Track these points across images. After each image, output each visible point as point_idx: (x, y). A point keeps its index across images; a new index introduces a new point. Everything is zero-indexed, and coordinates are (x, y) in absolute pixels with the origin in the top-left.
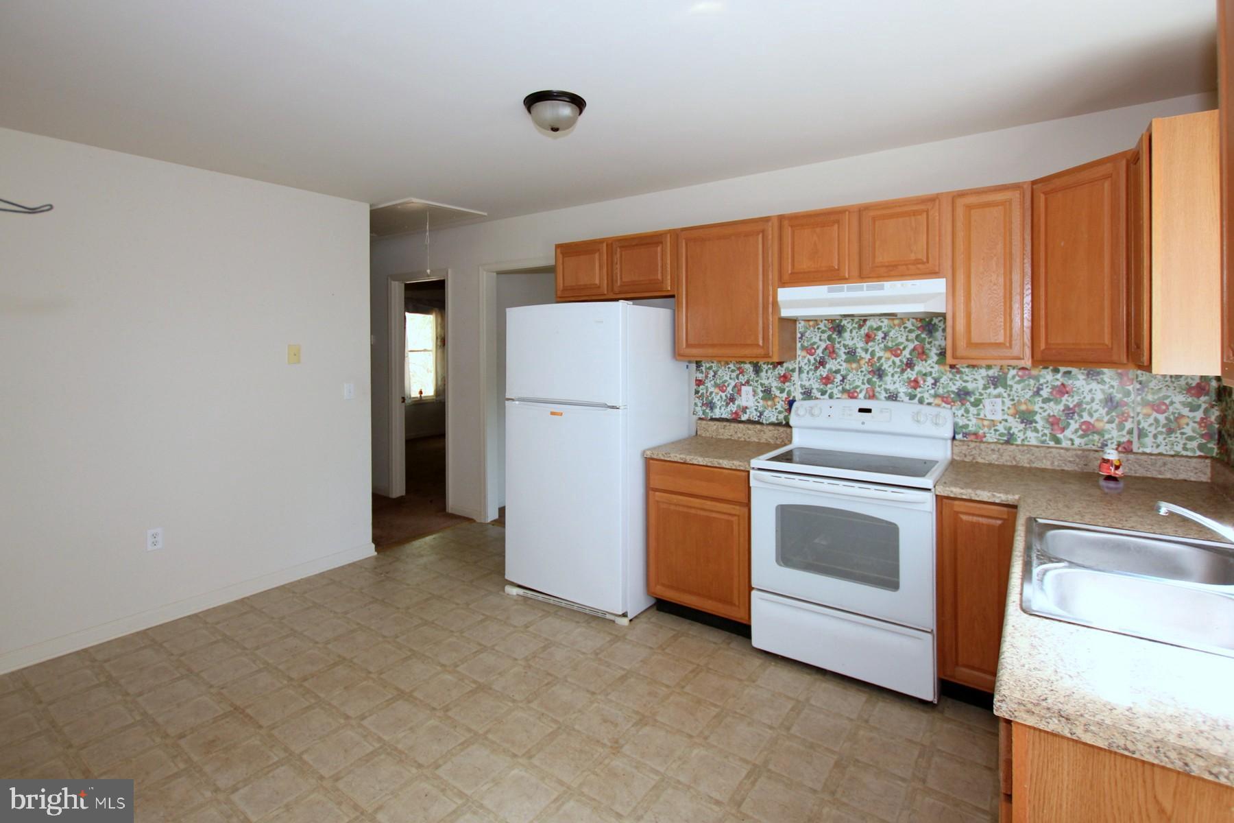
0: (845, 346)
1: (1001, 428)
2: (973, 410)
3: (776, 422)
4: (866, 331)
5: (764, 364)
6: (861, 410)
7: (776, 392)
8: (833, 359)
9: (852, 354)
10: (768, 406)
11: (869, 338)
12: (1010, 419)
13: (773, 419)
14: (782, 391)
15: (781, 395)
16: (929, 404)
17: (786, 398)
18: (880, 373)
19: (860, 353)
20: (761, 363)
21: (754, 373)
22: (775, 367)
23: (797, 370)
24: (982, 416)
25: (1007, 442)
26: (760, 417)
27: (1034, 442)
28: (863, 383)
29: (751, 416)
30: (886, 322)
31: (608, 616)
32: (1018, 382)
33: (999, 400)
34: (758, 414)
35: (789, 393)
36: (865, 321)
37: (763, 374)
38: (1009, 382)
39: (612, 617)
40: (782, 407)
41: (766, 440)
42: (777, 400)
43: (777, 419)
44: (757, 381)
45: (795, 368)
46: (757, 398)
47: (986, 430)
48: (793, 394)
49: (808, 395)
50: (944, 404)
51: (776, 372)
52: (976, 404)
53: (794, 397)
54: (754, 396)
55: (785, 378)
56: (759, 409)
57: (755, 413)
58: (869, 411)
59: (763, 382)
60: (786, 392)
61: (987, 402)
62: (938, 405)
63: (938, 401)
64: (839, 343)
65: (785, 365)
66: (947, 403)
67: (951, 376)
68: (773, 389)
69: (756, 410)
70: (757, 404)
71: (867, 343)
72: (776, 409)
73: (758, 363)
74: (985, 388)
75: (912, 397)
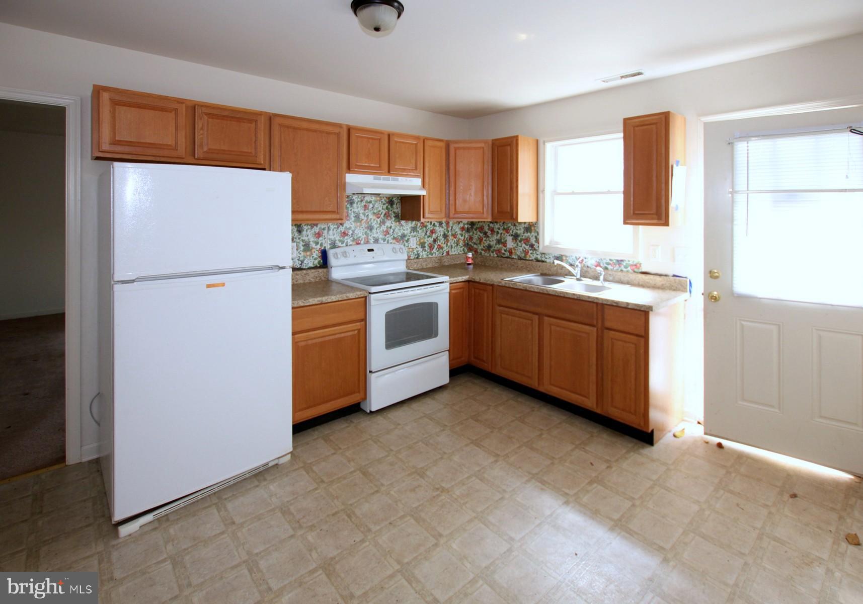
0: (354, 212)
1: (415, 252)
2: (406, 244)
3: (313, 266)
4: (365, 204)
5: (305, 225)
6: (369, 250)
7: (313, 245)
8: (347, 220)
9: (357, 217)
10: (307, 256)
11: (366, 207)
12: (418, 246)
13: (311, 265)
14: (317, 243)
15: (316, 247)
16: (391, 243)
17: (320, 249)
18: (371, 228)
19: (362, 216)
20: (303, 225)
21: (298, 232)
22: (312, 227)
23: (327, 228)
24: (409, 247)
25: (417, 258)
26: (301, 264)
27: (425, 256)
28: (363, 235)
29: (295, 265)
30: (374, 198)
31: (270, 465)
32: (420, 229)
33: (415, 238)
34: (300, 263)
35: (321, 245)
36: (364, 197)
37: (304, 233)
38: (418, 230)
39: (276, 462)
40: (317, 255)
41: (309, 280)
42: (313, 250)
43: (313, 264)
44: (299, 238)
45: (325, 227)
46: (299, 250)
47: (411, 253)
48: (324, 246)
49: (334, 246)
50: (397, 243)
51: (313, 231)
52: (407, 241)
53: (325, 247)
54: (297, 250)
55: (318, 235)
56: (301, 259)
57: (297, 262)
58: (372, 250)
59: (303, 238)
60: (319, 244)
61: (411, 240)
62: (394, 243)
63: (394, 241)
64: (351, 210)
65: (319, 226)
66: (398, 242)
67: (399, 228)
68: (311, 243)
69: (298, 260)
70: (299, 255)
71: (365, 210)
72: (313, 257)
73: (301, 225)
74: (411, 233)
75: (384, 240)
